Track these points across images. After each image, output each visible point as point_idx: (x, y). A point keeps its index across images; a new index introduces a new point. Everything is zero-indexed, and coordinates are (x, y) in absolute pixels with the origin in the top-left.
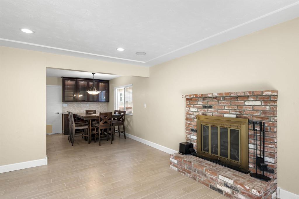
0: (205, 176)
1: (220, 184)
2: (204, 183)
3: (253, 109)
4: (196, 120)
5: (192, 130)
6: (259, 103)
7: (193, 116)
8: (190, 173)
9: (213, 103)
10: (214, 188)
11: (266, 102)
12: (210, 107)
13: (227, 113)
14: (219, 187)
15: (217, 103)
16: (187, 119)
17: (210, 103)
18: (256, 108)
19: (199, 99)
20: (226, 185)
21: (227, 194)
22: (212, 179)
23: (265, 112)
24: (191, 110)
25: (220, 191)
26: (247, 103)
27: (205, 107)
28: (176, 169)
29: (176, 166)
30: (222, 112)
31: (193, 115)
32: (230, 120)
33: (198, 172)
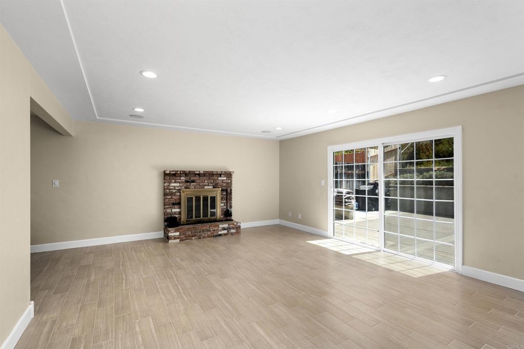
0: (210, 231)
1: (221, 230)
2: (209, 236)
3: (223, 182)
4: (178, 194)
5: (173, 204)
6: (225, 178)
7: (174, 191)
8: (194, 236)
9: (195, 178)
10: (216, 236)
11: (229, 178)
12: (193, 182)
13: (206, 185)
14: (220, 233)
15: (198, 178)
16: (165, 194)
17: (192, 178)
18: (224, 181)
19: (182, 175)
20: (224, 229)
21: (225, 234)
22: (214, 231)
23: (228, 183)
24: (172, 185)
25: (220, 235)
26: (219, 178)
27: (187, 182)
28: (178, 240)
29: (178, 238)
30: (202, 185)
31: (175, 189)
32: (209, 191)
33: (203, 231)
